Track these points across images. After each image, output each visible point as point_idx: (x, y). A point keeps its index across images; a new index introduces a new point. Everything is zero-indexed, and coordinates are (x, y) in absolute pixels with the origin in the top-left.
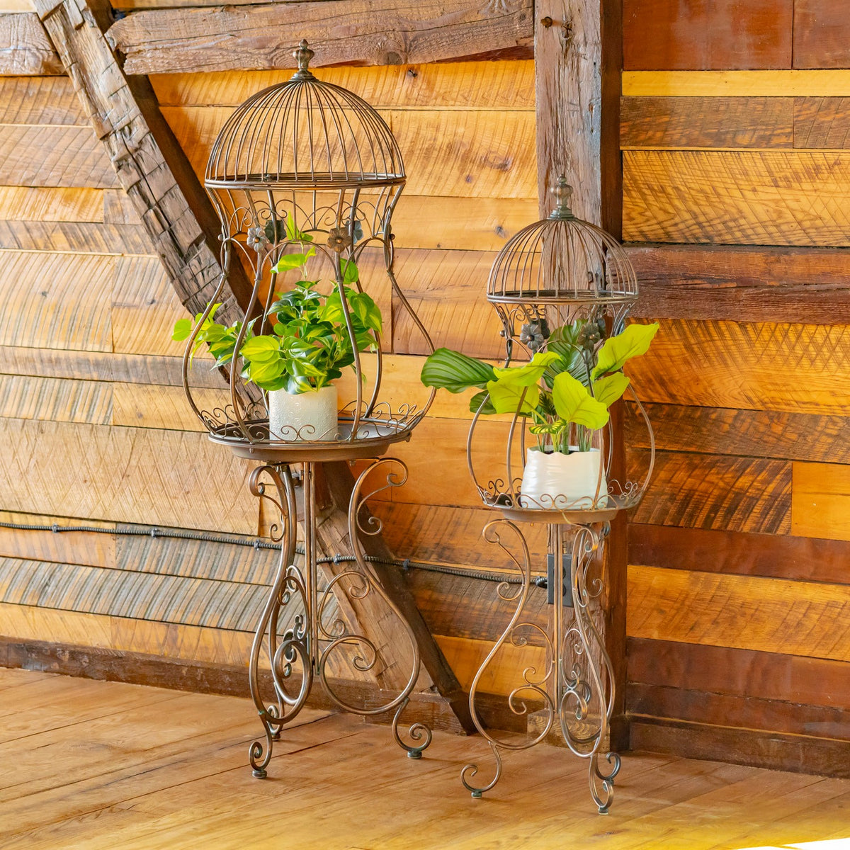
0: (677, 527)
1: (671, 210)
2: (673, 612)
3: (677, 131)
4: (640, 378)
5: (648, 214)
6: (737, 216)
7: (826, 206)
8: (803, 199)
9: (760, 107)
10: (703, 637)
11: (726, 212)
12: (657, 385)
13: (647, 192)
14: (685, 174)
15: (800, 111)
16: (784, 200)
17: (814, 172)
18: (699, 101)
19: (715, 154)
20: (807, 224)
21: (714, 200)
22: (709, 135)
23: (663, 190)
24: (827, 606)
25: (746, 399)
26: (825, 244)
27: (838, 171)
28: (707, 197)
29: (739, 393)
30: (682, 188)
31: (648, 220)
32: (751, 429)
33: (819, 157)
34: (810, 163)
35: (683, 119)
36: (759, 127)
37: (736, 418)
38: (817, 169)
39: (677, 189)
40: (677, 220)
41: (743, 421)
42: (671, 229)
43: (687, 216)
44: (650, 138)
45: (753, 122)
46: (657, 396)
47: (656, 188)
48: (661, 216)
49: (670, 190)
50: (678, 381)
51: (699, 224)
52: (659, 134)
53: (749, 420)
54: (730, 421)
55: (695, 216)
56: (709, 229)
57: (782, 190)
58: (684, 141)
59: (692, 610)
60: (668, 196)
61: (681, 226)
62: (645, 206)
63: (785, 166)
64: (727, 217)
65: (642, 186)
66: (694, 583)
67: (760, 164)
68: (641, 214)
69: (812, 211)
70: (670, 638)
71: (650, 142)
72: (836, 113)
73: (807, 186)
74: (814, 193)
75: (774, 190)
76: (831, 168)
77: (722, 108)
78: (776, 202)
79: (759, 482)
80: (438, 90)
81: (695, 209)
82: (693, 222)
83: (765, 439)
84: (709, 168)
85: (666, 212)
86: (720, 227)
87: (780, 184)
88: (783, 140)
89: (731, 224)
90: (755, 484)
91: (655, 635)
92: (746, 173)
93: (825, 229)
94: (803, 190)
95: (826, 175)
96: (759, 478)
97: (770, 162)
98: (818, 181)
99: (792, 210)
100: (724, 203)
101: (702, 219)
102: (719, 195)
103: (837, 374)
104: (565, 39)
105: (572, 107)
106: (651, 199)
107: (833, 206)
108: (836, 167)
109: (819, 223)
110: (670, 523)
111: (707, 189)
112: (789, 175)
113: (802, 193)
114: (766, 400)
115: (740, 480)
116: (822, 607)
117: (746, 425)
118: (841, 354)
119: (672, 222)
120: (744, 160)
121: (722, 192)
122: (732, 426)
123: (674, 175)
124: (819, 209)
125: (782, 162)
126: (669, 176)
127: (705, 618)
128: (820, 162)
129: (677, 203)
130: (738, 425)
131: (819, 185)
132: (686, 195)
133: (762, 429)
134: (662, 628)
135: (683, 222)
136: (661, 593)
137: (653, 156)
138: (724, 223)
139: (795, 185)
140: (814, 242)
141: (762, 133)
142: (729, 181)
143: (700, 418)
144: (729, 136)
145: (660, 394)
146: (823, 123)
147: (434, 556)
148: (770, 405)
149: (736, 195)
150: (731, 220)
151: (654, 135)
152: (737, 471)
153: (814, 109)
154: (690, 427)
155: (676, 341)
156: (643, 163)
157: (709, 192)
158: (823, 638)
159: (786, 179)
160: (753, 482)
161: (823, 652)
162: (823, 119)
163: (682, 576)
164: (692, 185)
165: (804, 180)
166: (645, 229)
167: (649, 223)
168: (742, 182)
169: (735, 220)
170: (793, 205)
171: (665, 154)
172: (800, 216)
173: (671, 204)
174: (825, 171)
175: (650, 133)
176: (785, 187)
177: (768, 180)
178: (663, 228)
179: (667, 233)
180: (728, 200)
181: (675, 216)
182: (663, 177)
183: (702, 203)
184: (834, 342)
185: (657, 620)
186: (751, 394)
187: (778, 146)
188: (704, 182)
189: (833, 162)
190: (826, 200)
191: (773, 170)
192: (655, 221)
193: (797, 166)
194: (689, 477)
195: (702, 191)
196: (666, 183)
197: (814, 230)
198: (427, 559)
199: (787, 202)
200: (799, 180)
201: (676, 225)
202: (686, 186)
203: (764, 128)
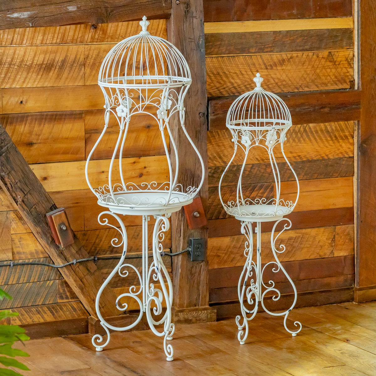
0: (225, 218)
1: (222, 82)
2: (223, 255)
3: (224, 48)
4: (211, 156)
5: (212, 84)
6: (250, 83)
7: (287, 76)
8: (278, 74)
9: (259, 36)
10: (236, 263)
11: (246, 81)
12: (218, 158)
13: (211, 75)
14: (228, 66)
15: (275, 37)
16: (270, 75)
17: (282, 62)
18: (234, 35)
19: (241, 57)
20: (280, 84)
21: (240, 76)
22: (238, 49)
23: (218, 74)
24: (288, 240)
25: (256, 160)
26: (288, 91)
27: (292, 61)
28: (238, 76)
29: (253, 157)
30: (227, 72)
31: (212, 88)
32: (258, 172)
33: (284, 55)
34: (280, 58)
35: (226, 42)
36: (259, 45)
37: (251, 168)
38: (284, 60)
39: (225, 73)
40: (225, 86)
41: (255, 169)
42: (222, 90)
43: (229, 84)
44: (212, 52)
45: (256, 42)
46: (218, 163)
47: (215, 73)
48: (218, 85)
49: (221, 74)
50: (227, 156)
51: (235, 87)
52: (216, 50)
53: (257, 168)
54: (249, 170)
55: (232, 84)
56: (239, 89)
57: (269, 70)
58: (227, 52)
59: (232, 252)
60: (220, 76)
61: (227, 89)
62: (210, 81)
63: (270, 60)
64: (246, 83)
65: (209, 73)
66: (233, 241)
67: (260, 60)
68: (209, 85)
69: (281, 78)
70: (222, 267)
71: (213, 53)
72: (290, 37)
73: (279, 68)
74: (282, 71)
75: (266, 70)
76: (289, 60)
77: (243, 37)
78: (267, 75)
79: (260, 193)
80: (108, 34)
81: (232, 81)
82: (231, 86)
83: (264, 175)
84: (239, 63)
85: (220, 83)
86: (243, 88)
87: (268, 68)
88: (269, 49)
89: (248, 86)
90: (259, 194)
91: (216, 267)
92: (254, 64)
93: (287, 85)
94: (277, 70)
95: (287, 63)
96: (260, 192)
97: (264, 59)
98: (283, 65)
99: (273, 79)
100: (245, 77)
101: (235, 85)
102: (242, 74)
103: (293, 144)
104: (186, 10)
105: (190, 40)
106: (213, 78)
107: (289, 75)
108: (291, 60)
109: (284, 83)
110: (222, 217)
111: (238, 72)
112: (272, 64)
113: (277, 71)
114: (264, 159)
115: (252, 194)
116: (286, 241)
117: (256, 170)
118: (294, 136)
119: (223, 87)
120: (253, 59)
121: (244, 72)
122: (250, 171)
123: (223, 67)
124: (284, 77)
125: (269, 59)
126: (221, 68)
127: (238, 255)
128: (285, 58)
129: (225, 79)
130: (252, 171)
131: (284, 67)
132: (229, 75)
133: (262, 171)
134: (219, 263)
135: (227, 87)
136: (218, 248)
137: (214, 60)
138: (245, 86)
139: (274, 68)
140: (283, 91)
141: (260, 47)
142: (247, 68)
143: (236, 170)
144: (246, 49)
145: (219, 162)
146: (285, 41)
147: (108, 252)
148: (266, 161)
149: (250, 74)
150: (248, 85)
151: (214, 50)
152: (251, 190)
153: (281, 36)
154: (232, 175)
155: (227, 138)
156: (210, 63)
157: (238, 73)
158: (287, 253)
159: (271, 65)
160: (258, 194)
161: (287, 259)
162: (285, 40)
163: (228, 239)
164: (231, 71)
165: (278, 66)
166: (211, 91)
167: (213, 89)
168: (253, 68)
169: (250, 84)
170: (274, 76)
171: (219, 58)
172: (277, 81)
173: (222, 79)
174: (287, 61)
175: (212, 49)
176: (270, 69)
177: (263, 66)
178: (219, 90)
179: (221, 92)
180: (246, 76)
181: (224, 84)
182: (219, 68)
183: (236, 78)
184: (292, 131)
185: (216, 260)
186: (258, 157)
187: (267, 52)
188: (236, 69)
189: (289, 57)
190: (287, 73)
191: (265, 62)
192: (215, 88)
193: (275, 60)
194: (231, 196)
195: (236, 73)
196: (220, 71)
197: (283, 86)
198: (104, 255)
199: (271, 75)
200: (276, 65)
201: (224, 88)
202: (229, 72)
203: (261, 45)
